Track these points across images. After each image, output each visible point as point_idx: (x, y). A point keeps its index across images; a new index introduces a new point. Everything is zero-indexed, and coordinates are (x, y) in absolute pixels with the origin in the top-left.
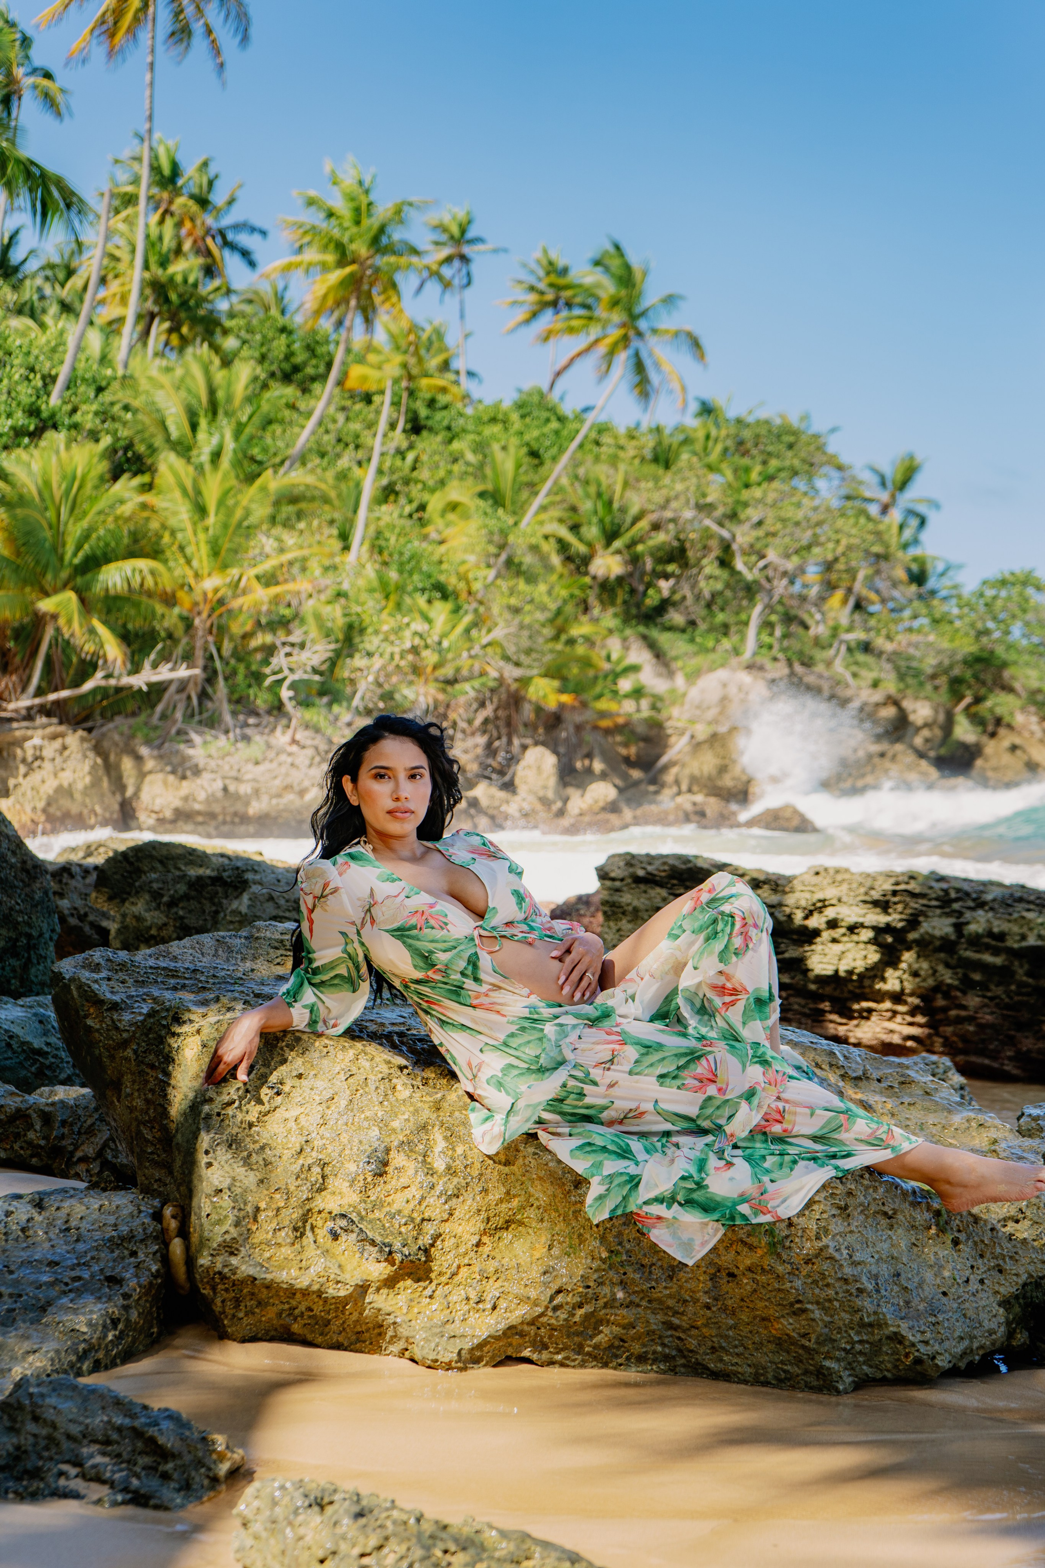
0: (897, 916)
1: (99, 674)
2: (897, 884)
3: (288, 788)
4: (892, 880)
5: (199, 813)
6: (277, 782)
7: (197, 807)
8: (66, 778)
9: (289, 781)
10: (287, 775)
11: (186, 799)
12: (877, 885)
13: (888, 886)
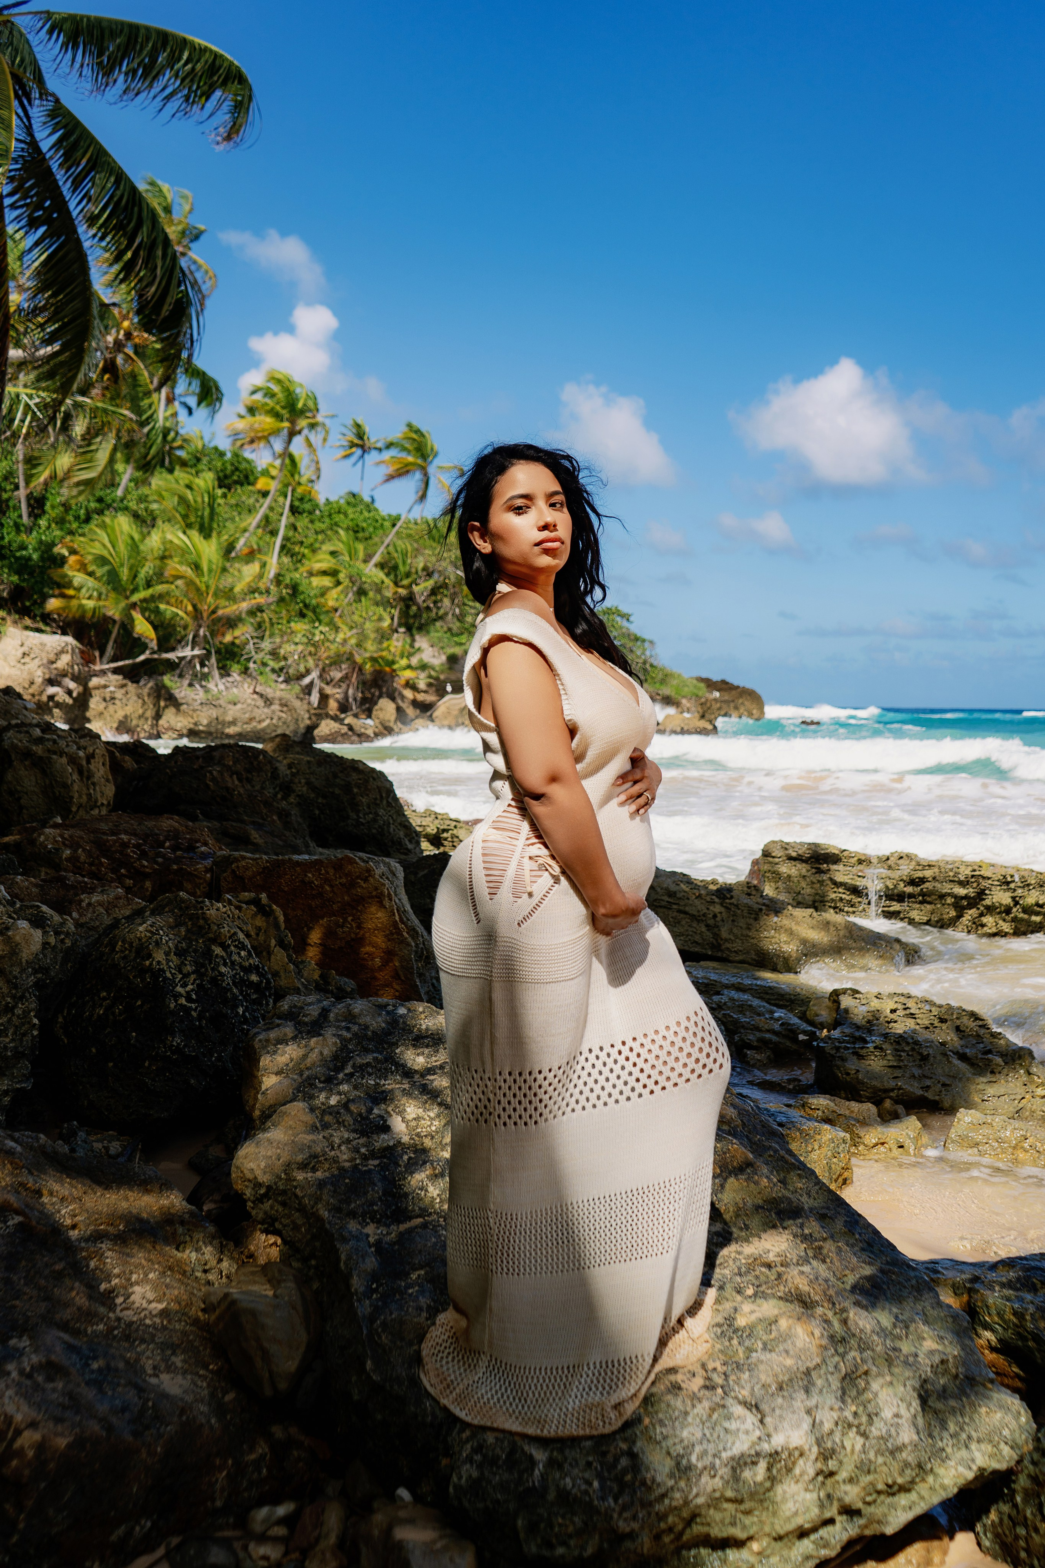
0: (971, 890)
1: (148, 652)
2: (974, 871)
3: (251, 719)
4: (970, 869)
5: (202, 732)
6: (247, 716)
7: (201, 728)
8: (129, 710)
9: (254, 715)
10: (252, 711)
11: (196, 724)
12: (961, 870)
13: (968, 872)
